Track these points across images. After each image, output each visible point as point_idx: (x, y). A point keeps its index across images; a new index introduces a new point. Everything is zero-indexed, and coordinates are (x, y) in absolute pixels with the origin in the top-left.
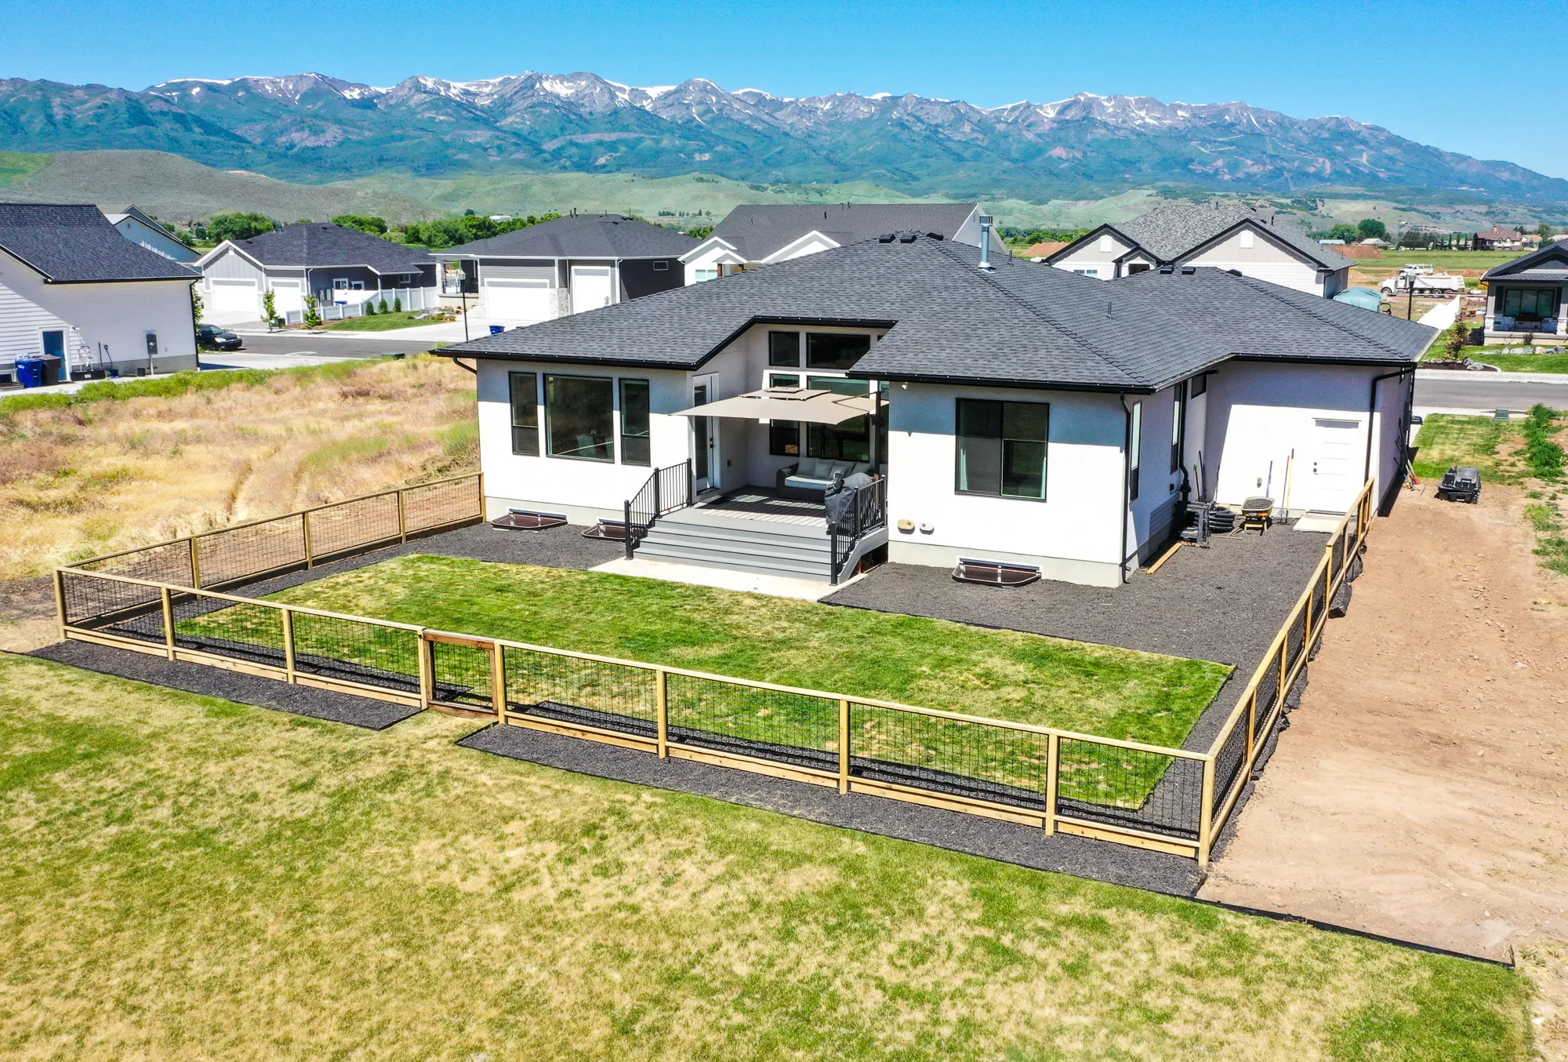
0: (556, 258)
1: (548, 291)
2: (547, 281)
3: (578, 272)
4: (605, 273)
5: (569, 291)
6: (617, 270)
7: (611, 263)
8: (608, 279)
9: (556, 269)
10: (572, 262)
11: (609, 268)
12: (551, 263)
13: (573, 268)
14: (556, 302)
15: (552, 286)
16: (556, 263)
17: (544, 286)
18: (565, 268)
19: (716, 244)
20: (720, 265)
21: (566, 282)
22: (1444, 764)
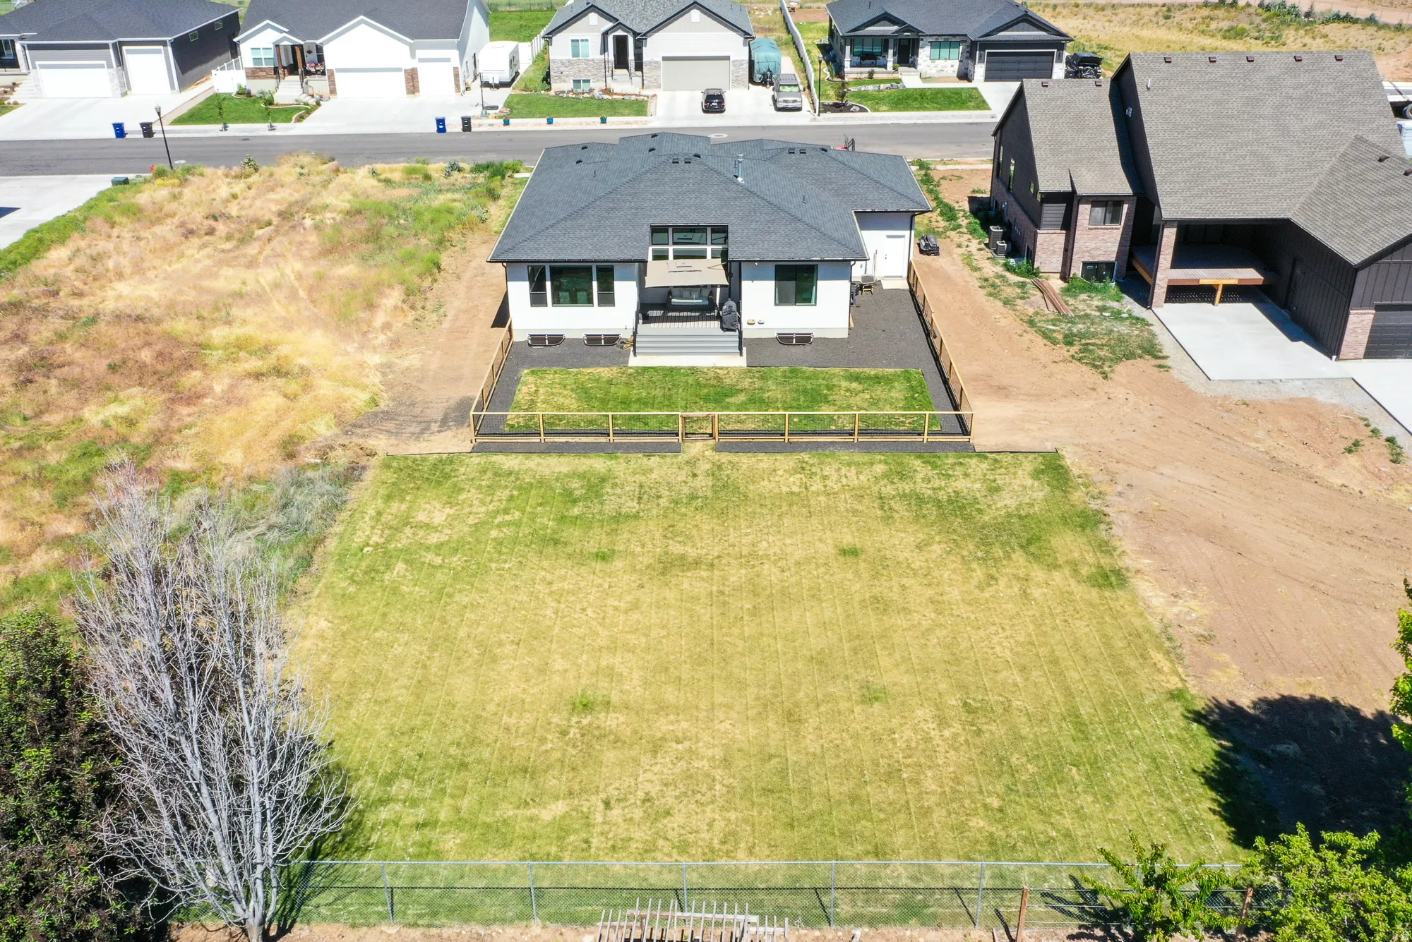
0: (110, 42)
1: (105, 71)
2: (104, 62)
3: (129, 52)
4: (158, 52)
5: (123, 69)
6: (170, 49)
7: (164, 44)
8: (162, 56)
9: (111, 51)
10: (122, 44)
11: (161, 47)
12: (106, 47)
13: (124, 48)
14: (116, 81)
15: (110, 66)
16: (111, 46)
17: (101, 66)
18: (118, 48)
19: (268, 26)
20: (277, 46)
21: (120, 61)
22: (1006, 396)
